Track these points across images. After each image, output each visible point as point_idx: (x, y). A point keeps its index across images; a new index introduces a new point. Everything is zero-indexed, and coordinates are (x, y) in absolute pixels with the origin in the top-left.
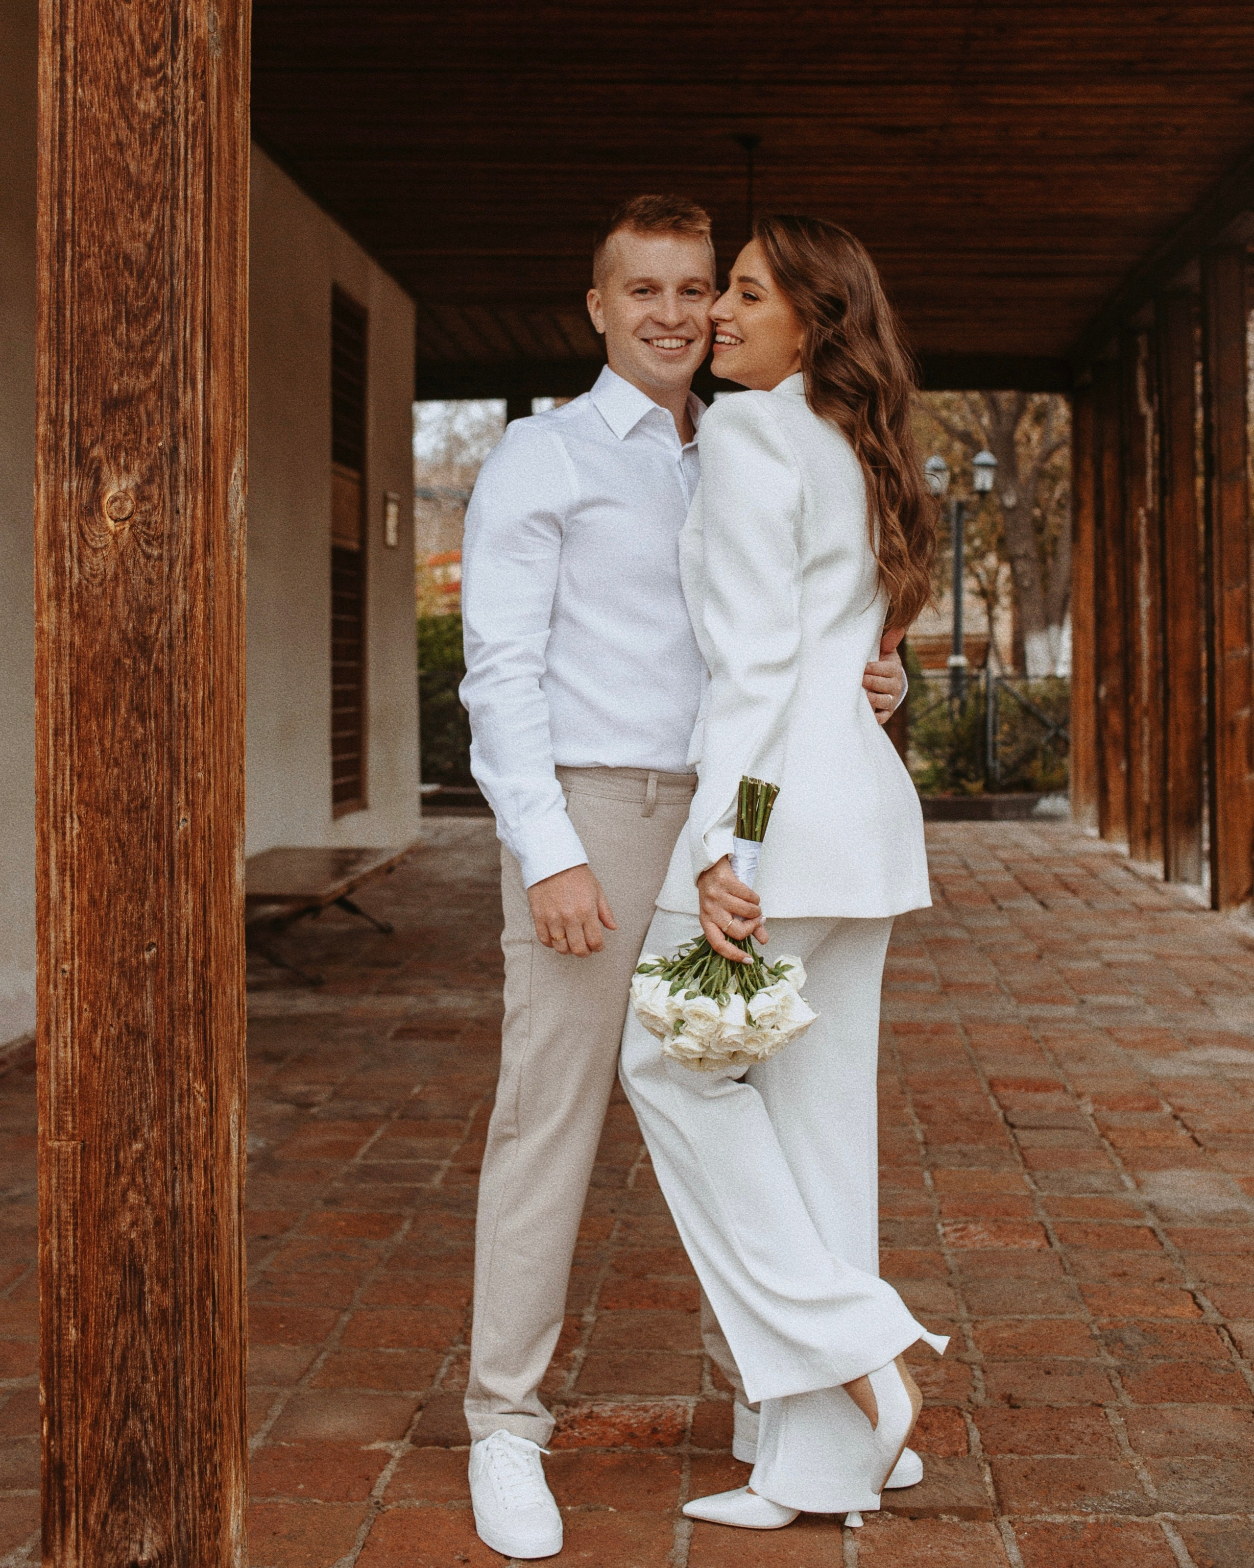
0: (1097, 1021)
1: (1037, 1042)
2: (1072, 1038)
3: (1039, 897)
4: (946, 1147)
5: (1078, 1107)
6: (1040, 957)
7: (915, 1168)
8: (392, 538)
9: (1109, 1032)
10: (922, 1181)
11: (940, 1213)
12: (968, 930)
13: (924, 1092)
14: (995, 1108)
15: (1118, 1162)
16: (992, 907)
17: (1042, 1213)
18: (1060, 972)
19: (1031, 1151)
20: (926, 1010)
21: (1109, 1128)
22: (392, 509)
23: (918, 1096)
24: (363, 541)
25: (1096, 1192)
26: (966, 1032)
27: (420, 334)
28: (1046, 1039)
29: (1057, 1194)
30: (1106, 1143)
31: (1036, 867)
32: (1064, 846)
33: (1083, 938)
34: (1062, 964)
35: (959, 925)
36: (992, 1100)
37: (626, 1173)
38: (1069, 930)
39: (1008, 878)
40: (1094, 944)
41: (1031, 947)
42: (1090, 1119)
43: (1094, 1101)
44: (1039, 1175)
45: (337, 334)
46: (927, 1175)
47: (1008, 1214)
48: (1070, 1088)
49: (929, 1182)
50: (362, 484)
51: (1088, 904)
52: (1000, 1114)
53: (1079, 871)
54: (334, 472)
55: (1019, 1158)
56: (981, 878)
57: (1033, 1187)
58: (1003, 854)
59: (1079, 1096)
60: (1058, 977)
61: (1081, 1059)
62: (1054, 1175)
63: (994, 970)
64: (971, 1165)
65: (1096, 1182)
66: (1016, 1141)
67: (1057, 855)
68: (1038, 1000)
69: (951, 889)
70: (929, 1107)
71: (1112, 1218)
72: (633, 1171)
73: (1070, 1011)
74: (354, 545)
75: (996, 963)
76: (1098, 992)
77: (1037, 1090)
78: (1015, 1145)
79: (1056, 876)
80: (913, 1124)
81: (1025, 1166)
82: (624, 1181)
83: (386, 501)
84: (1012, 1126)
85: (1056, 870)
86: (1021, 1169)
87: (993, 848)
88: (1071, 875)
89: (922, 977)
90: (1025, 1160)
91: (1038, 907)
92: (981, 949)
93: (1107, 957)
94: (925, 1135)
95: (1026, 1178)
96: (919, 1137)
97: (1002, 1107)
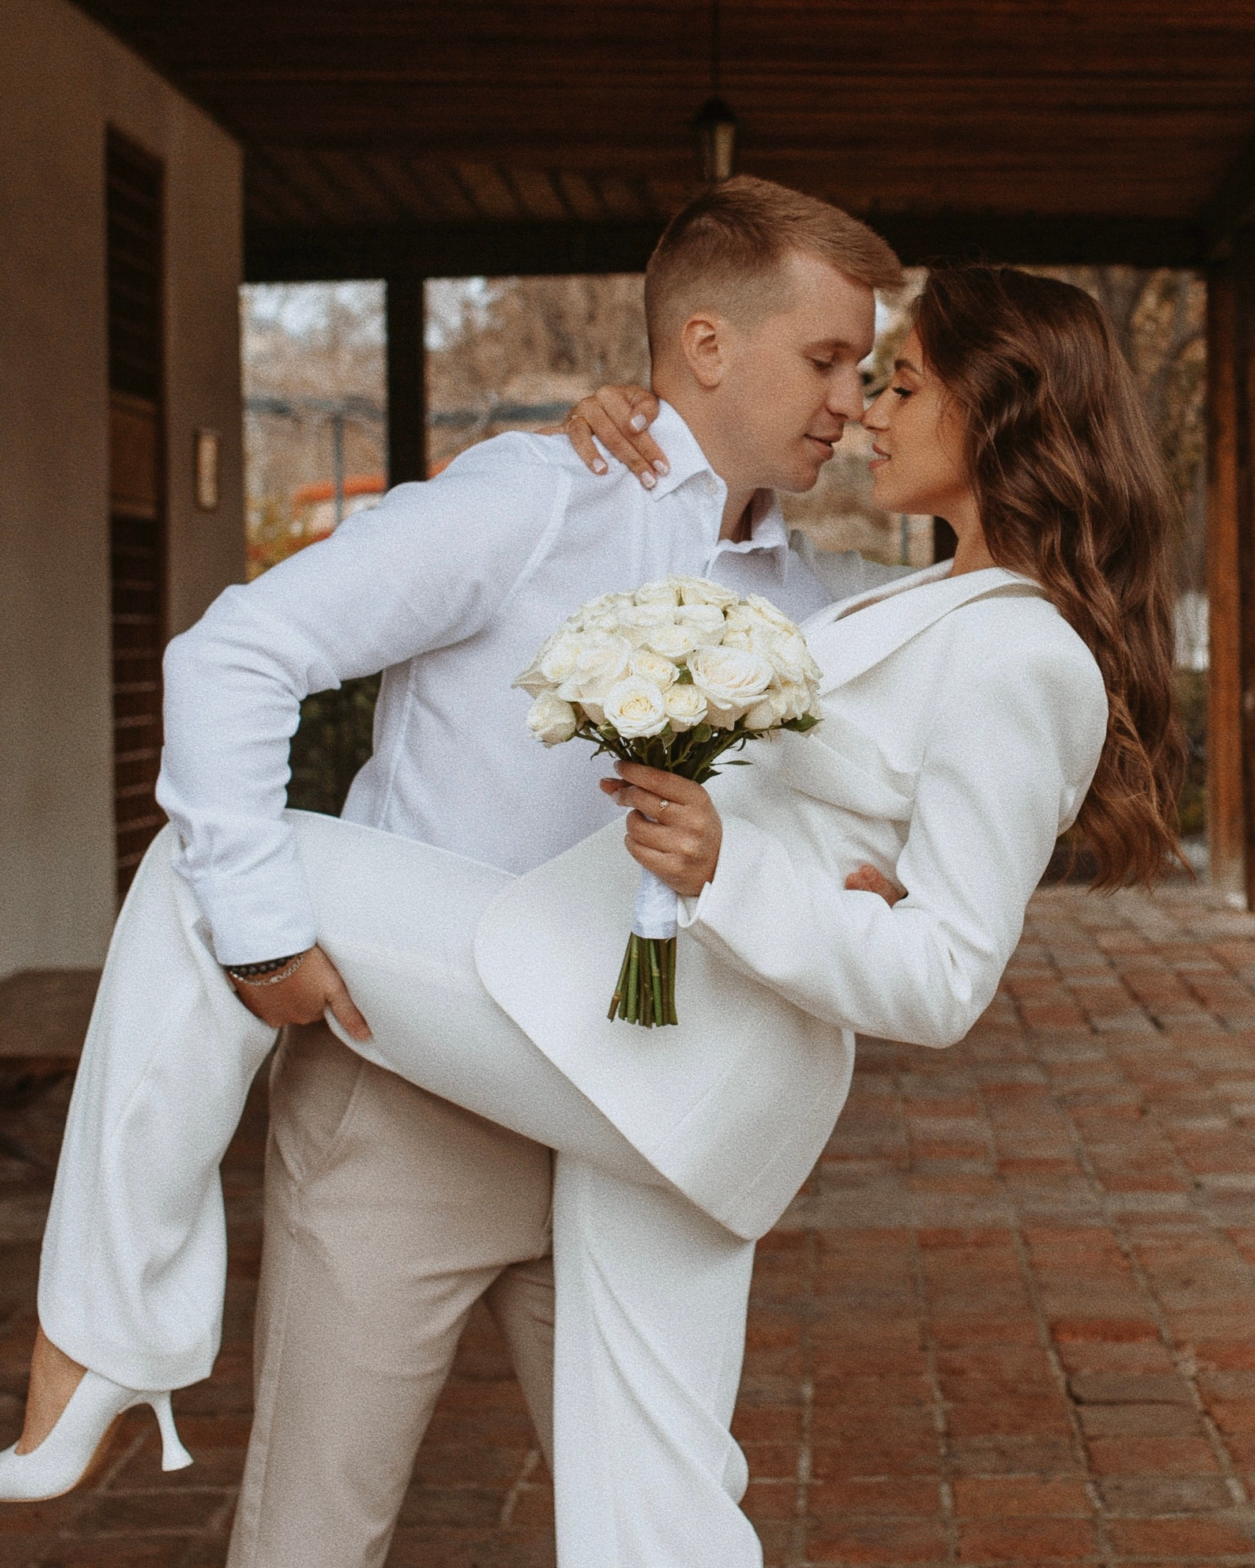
0: (1214, 1217)
1: (1126, 1255)
2: (1178, 1248)
3: (1152, 1010)
4: (977, 1441)
5: (1175, 1364)
6: (1143, 1112)
7: (930, 1479)
8: (208, 494)
9: (1229, 1236)
10: (937, 1499)
11: (958, 1554)
12: (1047, 1068)
13: (953, 1347)
14: (1056, 1371)
15: (1225, 1457)
16: (1084, 1029)
17: (1107, 1548)
18: (1169, 1137)
19: (1101, 1443)
20: (971, 1206)
21: (1218, 1401)
22: (208, 450)
23: (946, 1355)
24: (161, 503)
25: (1186, 1510)
26: (1026, 1243)
27: (250, 187)
28: (1139, 1250)
29: (1131, 1515)
30: (1209, 1425)
31: (1155, 962)
32: (1196, 925)
33: (1208, 1078)
34: (1176, 1124)
35: (1032, 1061)
36: (1052, 1356)
37: (501, 1501)
38: (1190, 1065)
39: (1110, 982)
40: (1225, 1087)
41: (1129, 1097)
42: (1191, 1385)
43: (1200, 1355)
44: (1108, 1483)
45: (114, 200)
46: (945, 1489)
47: (1059, 1554)
48: (1166, 1334)
49: (947, 1501)
50: (159, 420)
51: (1221, 1021)
52: (1061, 1383)
53: (1213, 966)
54: (113, 405)
55: (1081, 1454)
56: (1071, 981)
57: (1098, 1504)
58: (1106, 941)
59: (1178, 1345)
60: (1167, 1145)
61: (1187, 1283)
62: (1129, 1484)
63: (1075, 1136)
64: (1009, 1470)
65: (1188, 1493)
66: (1081, 1425)
67: (1187, 940)
68: (1135, 1186)
69: (1029, 1003)
70: (959, 1372)
71: (1209, 1555)
72: (513, 1496)
73: (1176, 1201)
74: (147, 512)
75: (1079, 1125)
76: (1224, 1168)
77: (1118, 1338)
78: (1077, 1432)
79: (1179, 975)
80: (933, 1401)
81: (1090, 1469)
82: (496, 1514)
83: (196, 439)
84: (1078, 1401)
85: (1183, 966)
86: (1084, 1474)
87: (1093, 931)
88: (1201, 973)
89: (970, 1150)
90: (1090, 1457)
91: (1148, 1028)
92: (1061, 1101)
93: (1241, 1110)
94: (948, 1422)
95: (1090, 1488)
96: (940, 1424)
97: (1066, 1368)
